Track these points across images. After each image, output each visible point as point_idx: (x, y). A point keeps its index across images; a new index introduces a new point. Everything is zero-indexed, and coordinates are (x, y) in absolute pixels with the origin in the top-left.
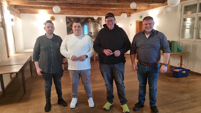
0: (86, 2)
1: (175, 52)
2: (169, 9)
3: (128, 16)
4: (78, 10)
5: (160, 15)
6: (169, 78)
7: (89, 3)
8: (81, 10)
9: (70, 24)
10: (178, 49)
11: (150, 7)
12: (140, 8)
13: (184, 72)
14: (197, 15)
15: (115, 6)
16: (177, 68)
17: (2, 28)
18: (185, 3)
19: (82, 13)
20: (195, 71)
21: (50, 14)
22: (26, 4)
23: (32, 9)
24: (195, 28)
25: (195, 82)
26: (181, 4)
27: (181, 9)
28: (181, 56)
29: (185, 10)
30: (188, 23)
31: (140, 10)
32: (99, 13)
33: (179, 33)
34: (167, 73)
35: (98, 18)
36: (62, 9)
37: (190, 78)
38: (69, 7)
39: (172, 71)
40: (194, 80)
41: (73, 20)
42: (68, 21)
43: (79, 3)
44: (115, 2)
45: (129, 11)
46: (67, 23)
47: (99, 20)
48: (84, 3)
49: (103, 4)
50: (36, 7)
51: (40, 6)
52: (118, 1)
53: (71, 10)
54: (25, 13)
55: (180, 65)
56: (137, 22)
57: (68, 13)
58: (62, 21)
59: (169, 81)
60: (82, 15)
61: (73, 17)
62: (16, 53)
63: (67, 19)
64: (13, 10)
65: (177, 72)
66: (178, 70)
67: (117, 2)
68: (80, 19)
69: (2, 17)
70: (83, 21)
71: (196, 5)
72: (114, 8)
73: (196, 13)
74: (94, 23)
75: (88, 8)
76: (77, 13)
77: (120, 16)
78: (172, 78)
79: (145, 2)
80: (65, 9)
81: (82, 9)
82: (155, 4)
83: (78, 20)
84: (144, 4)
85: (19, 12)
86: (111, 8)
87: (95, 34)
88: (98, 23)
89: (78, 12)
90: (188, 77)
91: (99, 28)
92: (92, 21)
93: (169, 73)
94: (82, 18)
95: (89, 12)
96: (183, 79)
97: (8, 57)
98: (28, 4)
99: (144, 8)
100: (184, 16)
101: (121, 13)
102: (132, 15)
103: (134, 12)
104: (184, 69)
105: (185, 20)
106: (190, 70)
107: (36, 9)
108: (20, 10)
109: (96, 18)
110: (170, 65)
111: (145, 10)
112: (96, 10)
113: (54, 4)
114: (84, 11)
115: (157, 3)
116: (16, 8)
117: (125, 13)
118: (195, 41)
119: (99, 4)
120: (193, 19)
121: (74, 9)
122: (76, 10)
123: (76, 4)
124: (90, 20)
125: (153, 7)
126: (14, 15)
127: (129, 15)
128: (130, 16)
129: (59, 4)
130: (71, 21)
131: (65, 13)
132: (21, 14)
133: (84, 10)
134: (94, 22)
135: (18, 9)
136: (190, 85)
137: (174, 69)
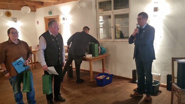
2: (84, 5)
6: (94, 89)
24: (113, 27)
27: (96, 6)
37: (115, 85)
39: (96, 79)
45: (33, 4)
55: (102, 71)
56: (45, 19)
66: (101, 77)
73: (111, 10)
93: (93, 82)
96: (109, 87)
99: (53, 2)
101: (22, 6)
103: (40, 6)
106: (112, 75)
110: (93, 71)
111: (55, 4)
118: (114, 41)
127: (33, 9)
128: (36, 11)
137: (97, 76)
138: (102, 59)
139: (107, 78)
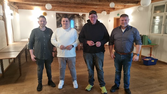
0: (73, 1)
1: (146, 44)
2: (142, 9)
3: (107, 14)
4: (66, 7)
5: (134, 13)
6: (140, 66)
7: (75, 2)
8: (68, 7)
9: (59, 19)
10: (148, 42)
11: (126, 7)
12: (118, 7)
13: (153, 61)
14: (165, 14)
15: (97, 5)
16: (147, 58)
17: (3, 21)
18: (155, 4)
19: (70, 10)
20: (162, 60)
21: (43, 10)
22: (23, 1)
23: (29, 6)
24: (163, 25)
25: (161, 69)
26: (151, 5)
27: (152, 9)
28: (151, 48)
29: (155, 10)
30: (157, 21)
31: (118, 9)
32: (84, 10)
33: (150, 29)
34: (139, 62)
35: (83, 15)
36: (53, 6)
37: (158, 66)
38: (59, 5)
39: (143, 60)
40: (161, 68)
41: (61, 16)
42: (58, 16)
43: (67, 2)
44: (97, 1)
45: (108, 9)
46: (57, 18)
47: (83, 16)
48: (71, 2)
49: (87, 3)
50: (32, 4)
51: (35, 3)
52: (100, 1)
53: (60, 7)
54: (22, 9)
55: (149, 55)
56: (115, 19)
57: (58, 10)
58: (52, 16)
59: (140, 68)
60: (70, 12)
61: (62, 14)
62: (14, 42)
63: (57, 14)
64: (12, 6)
65: (148, 61)
66: (148, 59)
67: (98, 2)
68: (68, 15)
69: (3, 12)
70: (70, 17)
71: (164, 6)
72: (96, 6)
73: (164, 12)
74: (79, 19)
75: (75, 6)
76: (65, 10)
77: (101, 13)
78: (143, 66)
79: (122, 2)
80: (56, 6)
81: (70, 7)
82: (130, 4)
83: (66, 16)
84: (121, 4)
85: (17, 8)
86: (94, 7)
87: (80, 28)
88: (83, 18)
89: (67, 9)
90: (156, 65)
91: (83, 23)
92: (78, 17)
93: (140, 62)
94: (69, 14)
95: (75, 9)
96: (152, 67)
97: (8, 45)
98: (25, 1)
99: (121, 7)
100: (154, 15)
101: (102, 11)
102: (111, 13)
103: (113, 10)
104: (153, 59)
105: (154, 18)
106: (157, 60)
107: (32, 6)
108: (18, 6)
109: (81, 14)
110: (142, 55)
111: (122, 9)
112: (81, 8)
113: (47, 2)
114: (71, 9)
115: (132, 3)
116: (15, 4)
117: (105, 11)
118: (162, 36)
119: (84, 3)
120: (161, 17)
121: (63, 6)
122: (64, 7)
123: (65, 3)
124: (76, 16)
125: (128, 7)
126: (13, 11)
127: (108, 12)
129: (50, 2)
130: (61, 17)
131: (55, 10)
132: (19, 10)
133: (72, 7)
134: (80, 17)
135: (17, 6)
136: (157, 72)
137: (144, 58)
138: (150, 47)
139: (152, 61)
